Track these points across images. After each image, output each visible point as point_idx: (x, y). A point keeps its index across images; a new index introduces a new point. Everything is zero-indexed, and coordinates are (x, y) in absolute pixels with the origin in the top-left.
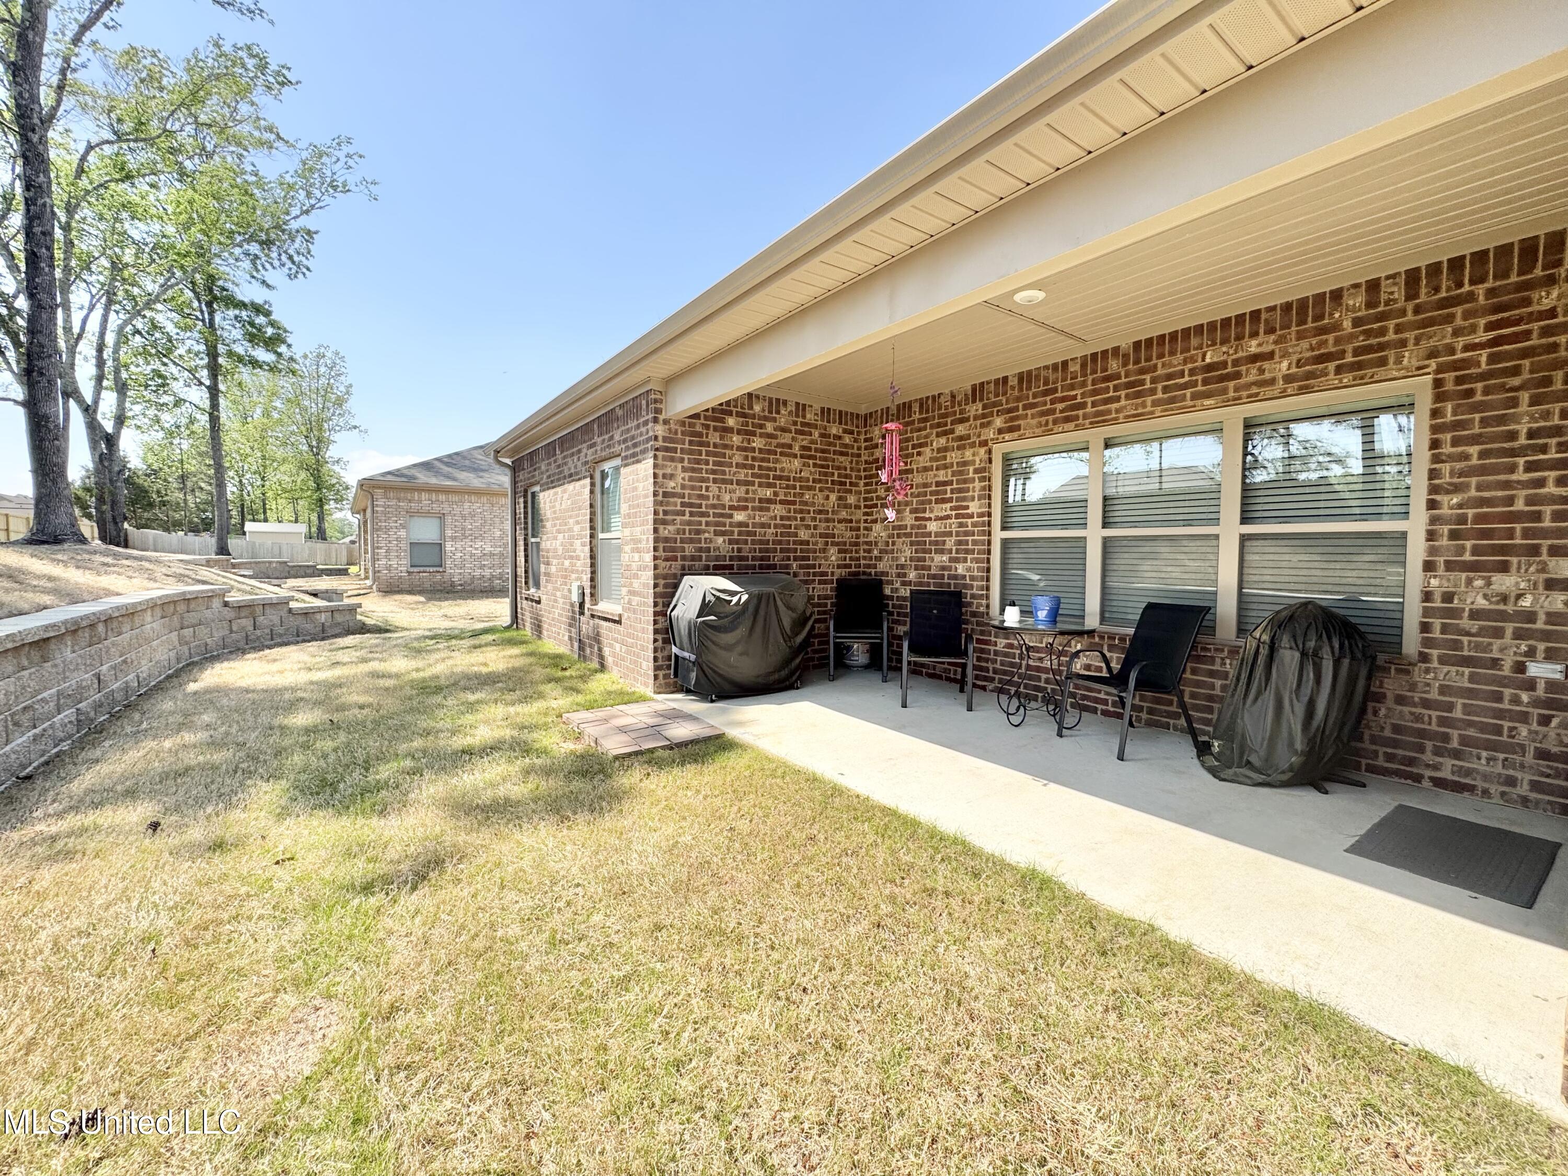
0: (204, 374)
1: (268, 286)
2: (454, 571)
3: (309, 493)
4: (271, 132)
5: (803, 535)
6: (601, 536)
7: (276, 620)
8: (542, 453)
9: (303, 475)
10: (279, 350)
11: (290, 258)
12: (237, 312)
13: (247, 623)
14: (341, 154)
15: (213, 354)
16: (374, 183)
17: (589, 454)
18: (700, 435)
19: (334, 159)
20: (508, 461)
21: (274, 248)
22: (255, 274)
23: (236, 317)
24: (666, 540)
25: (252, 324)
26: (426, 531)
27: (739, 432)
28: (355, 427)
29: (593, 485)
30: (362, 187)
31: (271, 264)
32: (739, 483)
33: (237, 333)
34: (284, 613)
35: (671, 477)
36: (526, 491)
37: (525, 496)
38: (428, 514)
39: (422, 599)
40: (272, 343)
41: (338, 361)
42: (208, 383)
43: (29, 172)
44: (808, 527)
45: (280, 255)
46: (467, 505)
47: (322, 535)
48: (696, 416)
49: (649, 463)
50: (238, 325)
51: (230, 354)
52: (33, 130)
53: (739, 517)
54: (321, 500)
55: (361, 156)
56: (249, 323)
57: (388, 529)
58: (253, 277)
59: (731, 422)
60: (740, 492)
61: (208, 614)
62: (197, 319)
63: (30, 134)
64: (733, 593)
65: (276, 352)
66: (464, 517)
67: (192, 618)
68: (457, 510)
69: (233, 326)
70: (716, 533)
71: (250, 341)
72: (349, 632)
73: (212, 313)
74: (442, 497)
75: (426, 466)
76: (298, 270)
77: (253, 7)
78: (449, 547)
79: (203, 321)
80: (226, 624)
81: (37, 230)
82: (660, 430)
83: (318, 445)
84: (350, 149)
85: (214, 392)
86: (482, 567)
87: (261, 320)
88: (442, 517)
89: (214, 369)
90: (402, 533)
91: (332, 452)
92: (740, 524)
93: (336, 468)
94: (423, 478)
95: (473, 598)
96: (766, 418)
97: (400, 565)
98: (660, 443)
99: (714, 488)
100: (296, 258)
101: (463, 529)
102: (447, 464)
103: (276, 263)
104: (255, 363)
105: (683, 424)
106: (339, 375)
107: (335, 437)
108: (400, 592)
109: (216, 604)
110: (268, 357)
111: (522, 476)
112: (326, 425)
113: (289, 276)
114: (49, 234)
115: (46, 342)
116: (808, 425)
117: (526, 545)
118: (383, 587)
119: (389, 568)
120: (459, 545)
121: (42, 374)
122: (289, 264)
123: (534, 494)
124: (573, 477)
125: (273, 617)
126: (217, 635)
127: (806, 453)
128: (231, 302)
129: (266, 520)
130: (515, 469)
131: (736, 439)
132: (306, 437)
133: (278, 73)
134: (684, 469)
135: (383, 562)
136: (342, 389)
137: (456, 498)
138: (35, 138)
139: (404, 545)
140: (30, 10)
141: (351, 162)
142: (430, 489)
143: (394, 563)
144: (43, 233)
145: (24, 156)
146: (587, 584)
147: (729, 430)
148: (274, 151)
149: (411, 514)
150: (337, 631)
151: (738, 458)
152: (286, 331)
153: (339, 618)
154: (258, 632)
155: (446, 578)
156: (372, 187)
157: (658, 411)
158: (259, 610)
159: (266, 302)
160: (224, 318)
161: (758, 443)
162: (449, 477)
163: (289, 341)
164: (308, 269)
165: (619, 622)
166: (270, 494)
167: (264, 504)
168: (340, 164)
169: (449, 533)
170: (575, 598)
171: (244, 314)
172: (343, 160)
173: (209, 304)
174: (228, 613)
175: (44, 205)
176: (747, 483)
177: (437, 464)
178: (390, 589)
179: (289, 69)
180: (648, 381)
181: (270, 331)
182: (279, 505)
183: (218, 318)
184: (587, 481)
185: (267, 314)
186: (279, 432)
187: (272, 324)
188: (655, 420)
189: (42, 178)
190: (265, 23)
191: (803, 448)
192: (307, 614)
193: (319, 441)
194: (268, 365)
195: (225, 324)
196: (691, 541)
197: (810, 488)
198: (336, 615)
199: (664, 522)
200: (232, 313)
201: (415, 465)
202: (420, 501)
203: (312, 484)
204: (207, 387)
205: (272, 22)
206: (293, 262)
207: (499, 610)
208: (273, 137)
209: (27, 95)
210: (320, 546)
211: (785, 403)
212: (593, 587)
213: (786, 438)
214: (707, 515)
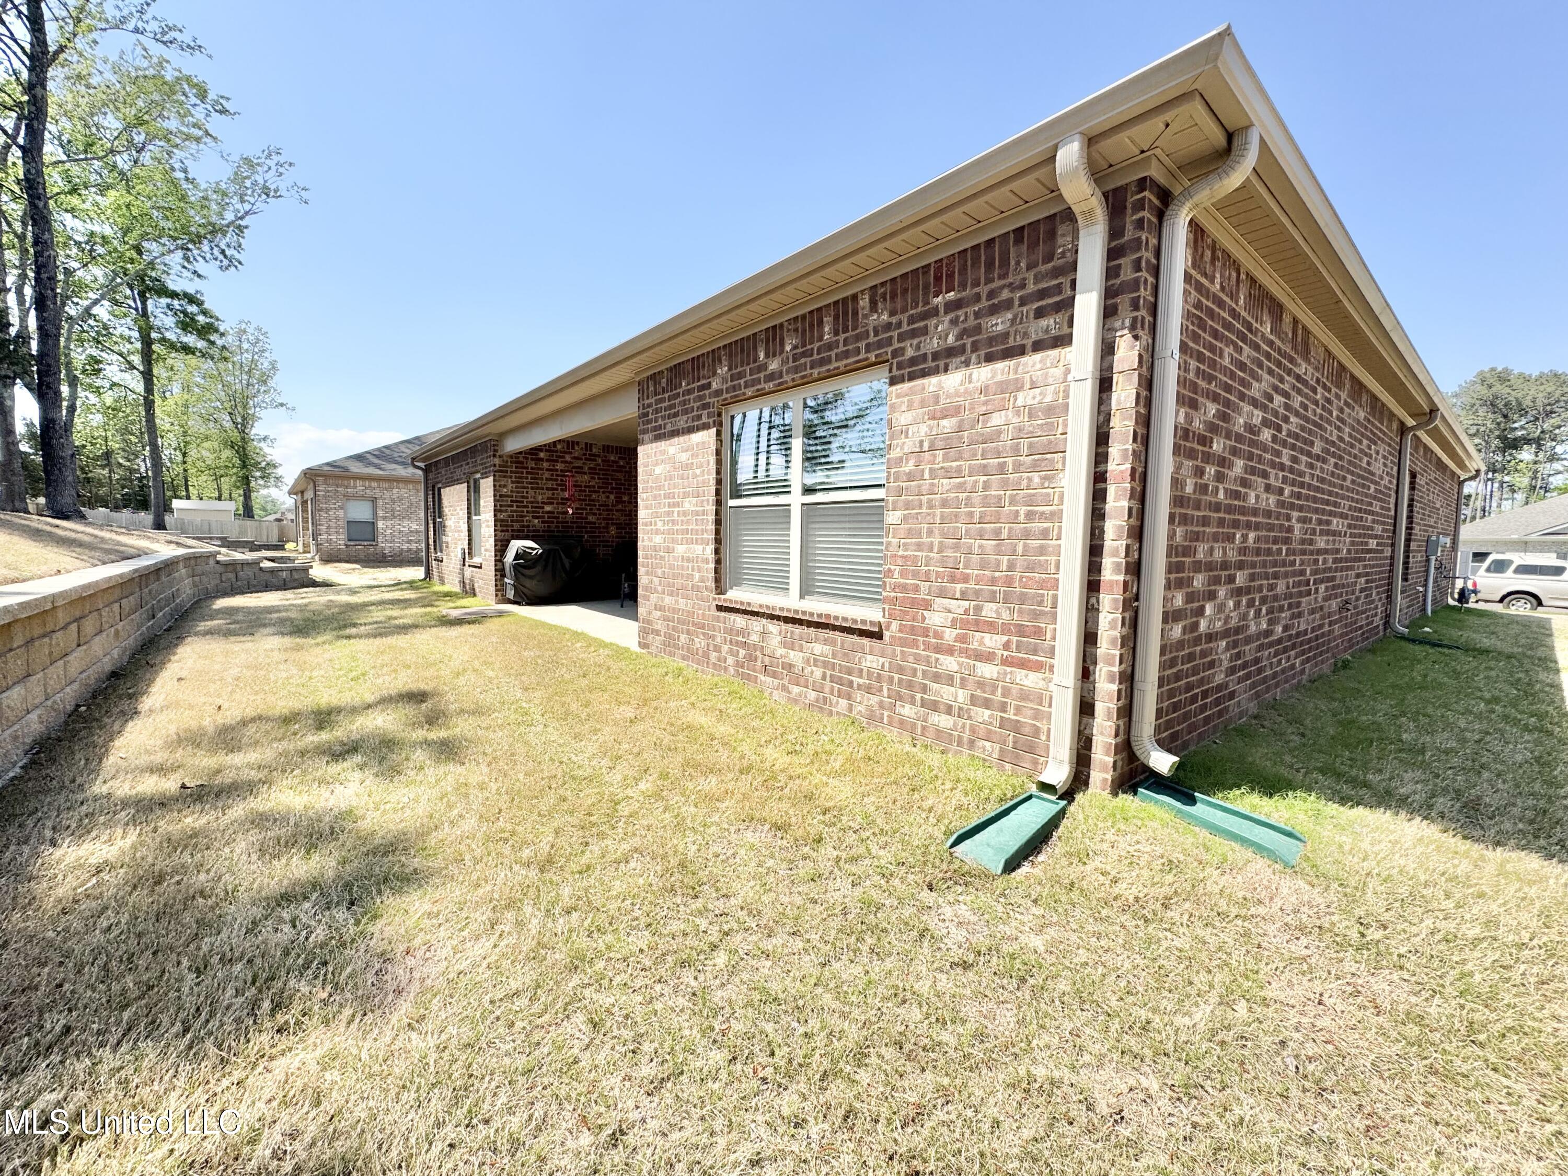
0: (136, 360)
1: (199, 276)
2: (385, 545)
3: (235, 470)
4: (200, 128)
5: (591, 518)
6: (474, 518)
7: (251, 574)
8: (442, 464)
9: (227, 453)
10: (212, 338)
11: (223, 252)
12: (169, 300)
13: (231, 576)
14: (272, 163)
15: (147, 342)
16: (304, 189)
17: (466, 469)
18: (522, 463)
19: (266, 168)
20: (422, 465)
21: (205, 242)
22: (186, 264)
23: (168, 306)
24: (502, 520)
25: (185, 313)
26: (360, 512)
27: (547, 461)
28: (282, 405)
29: (469, 487)
30: (293, 192)
31: (204, 258)
32: (548, 489)
33: (170, 321)
34: (257, 571)
35: (505, 486)
36: (434, 487)
37: (433, 490)
38: (363, 498)
39: (357, 566)
40: (205, 331)
41: (261, 337)
42: (141, 368)
43: (37, 231)
44: (595, 514)
45: (212, 249)
46: (395, 491)
47: (248, 512)
48: (520, 453)
49: (491, 478)
50: (170, 313)
51: (163, 340)
52: (39, 199)
53: (548, 508)
54: (247, 477)
55: (291, 164)
56: (182, 312)
57: (328, 510)
58: (184, 267)
59: (542, 455)
60: (549, 494)
61: (207, 568)
62: (130, 307)
63: (37, 201)
64: (534, 549)
65: (209, 341)
66: (393, 501)
67: (199, 569)
68: (387, 495)
69: (165, 314)
70: (534, 517)
71: (183, 329)
72: (303, 586)
73: (144, 303)
74: (374, 484)
75: (359, 458)
76: (230, 263)
77: (192, 44)
78: (380, 525)
79: (136, 309)
80: (218, 576)
81: (44, 276)
82: (497, 461)
83: (243, 424)
84: (282, 159)
85: (148, 376)
86: (409, 542)
87: (192, 309)
88: (374, 500)
89: (147, 354)
90: (341, 513)
91: (257, 430)
92: (548, 512)
93: (262, 445)
94: (357, 468)
95: (400, 566)
96: (565, 453)
97: (339, 540)
98: (497, 468)
99: (531, 492)
100: (228, 253)
101: (393, 510)
102: (377, 457)
103: (208, 256)
104: (187, 349)
105: (511, 457)
106: (263, 351)
107: (259, 413)
108: (340, 561)
109: (212, 562)
110: (201, 344)
111: (431, 476)
112: (251, 403)
113: (221, 267)
114: (53, 279)
115: (52, 362)
116: (594, 455)
117: (434, 523)
118: (325, 557)
119: (329, 541)
120: (389, 524)
121: (50, 388)
122: (221, 257)
123: (439, 490)
124: (458, 482)
125: (248, 572)
126: (214, 583)
127: (593, 472)
128: (163, 291)
129: (188, 498)
130: (426, 470)
131: (545, 465)
132: (230, 414)
133: (217, 102)
134: (512, 482)
135: (324, 537)
136: (266, 364)
137: (386, 485)
138: (41, 204)
139: (342, 523)
140: (35, 105)
141: (281, 170)
142: (363, 478)
143: (334, 538)
144: (49, 278)
145: (32, 218)
146: (466, 547)
147: (542, 460)
148: (201, 146)
149: (347, 497)
150: (295, 585)
151: (547, 475)
152: (218, 319)
153: (296, 576)
154: (239, 583)
155: (379, 550)
156: (303, 193)
157: (495, 451)
158: (239, 567)
159: (197, 292)
160: (156, 306)
161: (560, 466)
162: (378, 467)
163: (222, 329)
164: (240, 263)
165: (480, 567)
166: (192, 471)
167: (186, 481)
168: (272, 172)
169: (380, 513)
170: (460, 555)
171: (176, 303)
172: (274, 168)
173: (142, 295)
174: (219, 569)
175: (49, 256)
176: (553, 489)
177: (368, 456)
178: (329, 558)
179: (228, 99)
180: (489, 434)
181: (201, 319)
182: (200, 482)
183: (150, 303)
184: (465, 485)
185: (200, 304)
186: (200, 408)
187: (205, 313)
188: (494, 456)
189: (47, 236)
190: (203, 57)
191: (590, 468)
192: (272, 571)
193: (244, 418)
194: (201, 351)
195: (158, 312)
196: (517, 521)
197: (595, 492)
198: (294, 573)
199: (501, 511)
200: (164, 301)
201: (350, 457)
202: (355, 487)
203: (237, 461)
204: (141, 372)
205: (210, 57)
206: (226, 257)
207: (418, 573)
208: (200, 133)
209: (33, 171)
210: (249, 523)
211: (578, 443)
212: (470, 549)
213: (579, 463)
214: (527, 507)
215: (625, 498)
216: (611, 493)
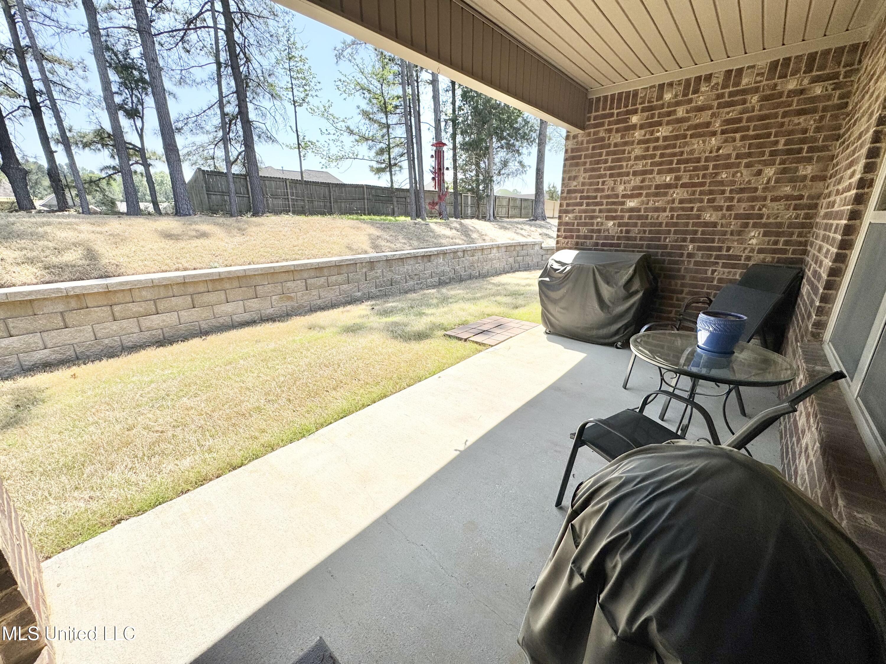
5: (708, 216)
18: (603, 139)
24: (567, 224)
27: (644, 127)
32: (635, 174)
35: (575, 178)
44: (718, 208)
53: (631, 204)
59: (637, 118)
60: (636, 181)
64: (564, 265)
70: (608, 218)
80: (540, 257)
92: (632, 210)
96: (678, 104)
99: (610, 182)
109: (537, 248)
131: (639, 134)
134: (586, 171)
147: (634, 127)
151: (638, 151)
161: (663, 131)
176: (645, 172)
188: (568, 138)
196: (586, 224)
197: (727, 166)
199: (567, 212)
213: (705, 117)
214: (600, 204)
215: (807, 170)
216: (767, 164)
